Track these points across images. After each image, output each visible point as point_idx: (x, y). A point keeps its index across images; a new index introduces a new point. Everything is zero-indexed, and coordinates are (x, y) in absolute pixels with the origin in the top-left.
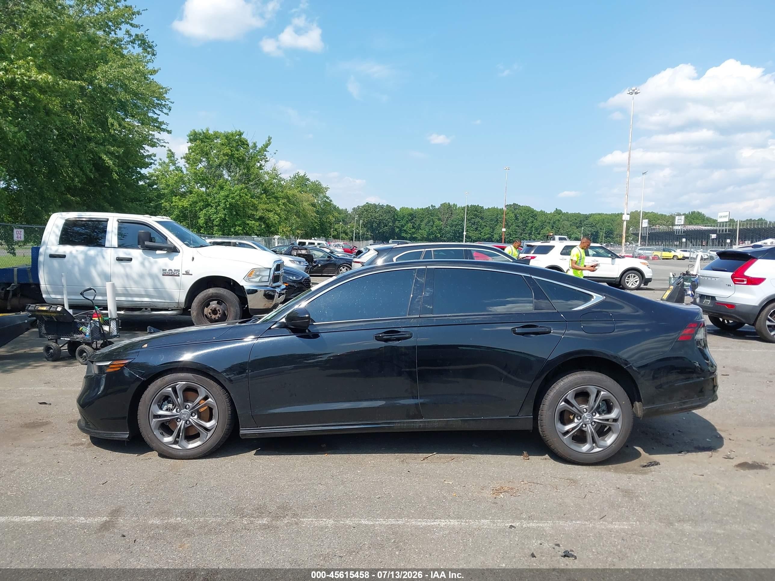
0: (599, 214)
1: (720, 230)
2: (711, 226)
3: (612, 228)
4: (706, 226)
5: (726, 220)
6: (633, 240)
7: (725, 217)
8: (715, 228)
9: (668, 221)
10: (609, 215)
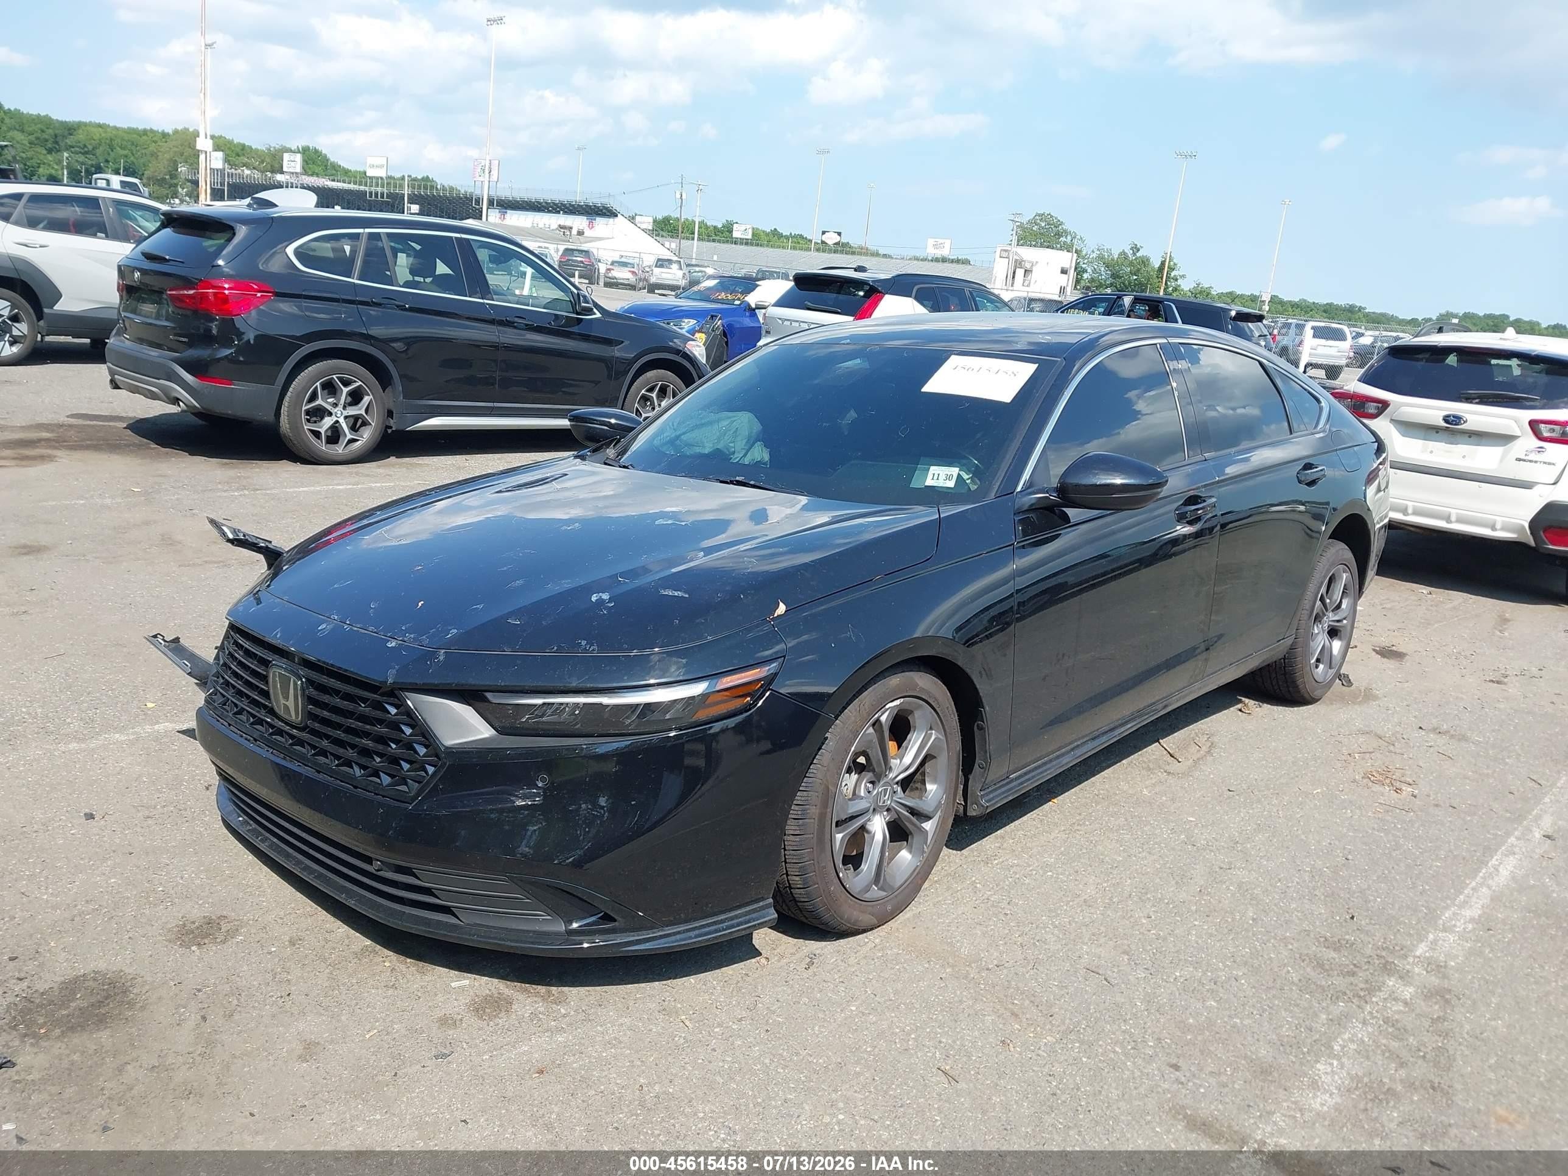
0: (99, 126)
1: (371, 193)
2: (344, 182)
3: (133, 163)
4: (333, 180)
5: (382, 173)
6: (188, 194)
7: (381, 166)
8: (362, 188)
9: (262, 162)
10: (124, 130)
